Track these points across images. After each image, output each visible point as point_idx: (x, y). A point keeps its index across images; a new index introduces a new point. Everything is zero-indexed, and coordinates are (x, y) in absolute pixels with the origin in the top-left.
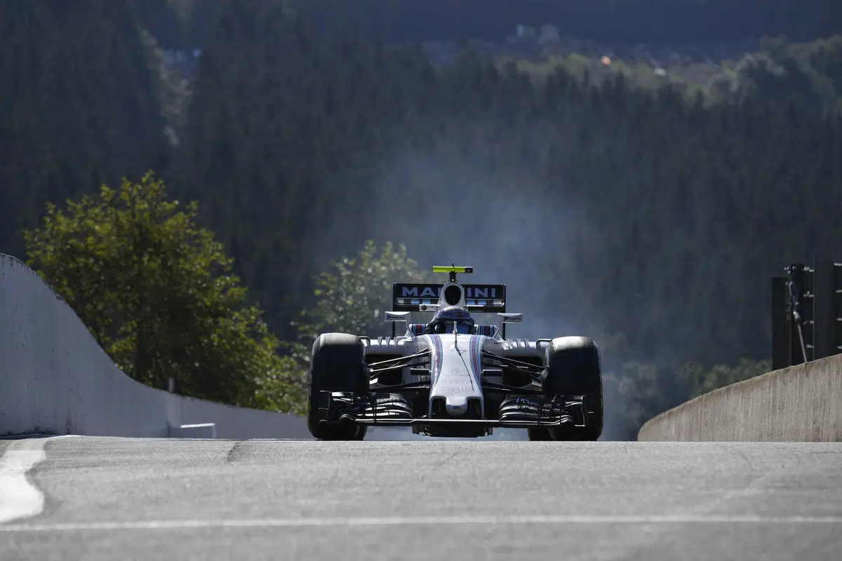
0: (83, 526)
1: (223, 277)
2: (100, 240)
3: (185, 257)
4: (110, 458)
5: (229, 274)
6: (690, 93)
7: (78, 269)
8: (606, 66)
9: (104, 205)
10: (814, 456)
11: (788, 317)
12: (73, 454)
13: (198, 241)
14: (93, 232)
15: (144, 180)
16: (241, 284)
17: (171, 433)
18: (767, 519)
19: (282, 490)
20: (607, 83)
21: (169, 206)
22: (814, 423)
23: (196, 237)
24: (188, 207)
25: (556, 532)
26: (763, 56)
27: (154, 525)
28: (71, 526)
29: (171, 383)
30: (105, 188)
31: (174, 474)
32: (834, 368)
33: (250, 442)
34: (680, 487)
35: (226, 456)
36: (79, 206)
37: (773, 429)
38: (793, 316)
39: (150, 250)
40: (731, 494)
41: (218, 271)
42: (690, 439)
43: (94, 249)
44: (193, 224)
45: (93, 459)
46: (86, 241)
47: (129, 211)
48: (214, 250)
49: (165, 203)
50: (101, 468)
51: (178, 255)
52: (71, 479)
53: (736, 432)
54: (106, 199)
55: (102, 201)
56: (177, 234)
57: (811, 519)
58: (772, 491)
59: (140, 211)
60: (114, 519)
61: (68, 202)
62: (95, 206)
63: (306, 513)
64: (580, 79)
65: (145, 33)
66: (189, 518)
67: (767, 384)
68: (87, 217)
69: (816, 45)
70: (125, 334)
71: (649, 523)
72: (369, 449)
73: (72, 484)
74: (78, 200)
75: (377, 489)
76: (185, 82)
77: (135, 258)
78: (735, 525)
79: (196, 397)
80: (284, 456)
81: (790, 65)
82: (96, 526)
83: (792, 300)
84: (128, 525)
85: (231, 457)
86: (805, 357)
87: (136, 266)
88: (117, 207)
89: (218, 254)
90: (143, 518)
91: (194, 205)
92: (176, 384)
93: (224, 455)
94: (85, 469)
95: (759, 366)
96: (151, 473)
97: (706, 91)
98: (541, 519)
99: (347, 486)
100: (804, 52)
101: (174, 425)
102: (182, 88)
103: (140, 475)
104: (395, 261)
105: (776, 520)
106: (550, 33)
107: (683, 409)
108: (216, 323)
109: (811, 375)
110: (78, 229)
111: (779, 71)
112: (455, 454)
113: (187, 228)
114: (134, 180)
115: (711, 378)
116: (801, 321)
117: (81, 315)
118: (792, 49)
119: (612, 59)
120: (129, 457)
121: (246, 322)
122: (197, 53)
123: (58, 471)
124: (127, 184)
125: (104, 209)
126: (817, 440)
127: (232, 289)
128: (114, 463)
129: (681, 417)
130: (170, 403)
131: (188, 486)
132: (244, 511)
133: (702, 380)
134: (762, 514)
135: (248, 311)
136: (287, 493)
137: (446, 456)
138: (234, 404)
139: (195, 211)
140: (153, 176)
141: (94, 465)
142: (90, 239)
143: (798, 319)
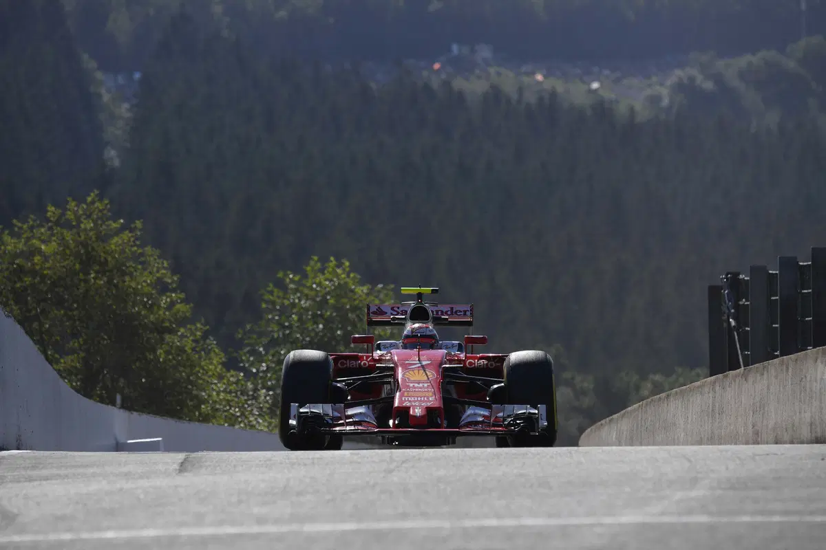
0: (40, 538)
1: (168, 294)
2: (46, 258)
3: (131, 274)
4: (63, 472)
5: (174, 290)
6: (622, 109)
7: (25, 289)
8: (539, 83)
9: (50, 224)
10: (757, 458)
11: (725, 325)
12: (25, 468)
13: (142, 259)
14: (40, 252)
15: (89, 199)
16: (185, 301)
17: (119, 447)
18: (714, 519)
19: (234, 499)
20: (541, 99)
21: (114, 225)
22: (753, 427)
23: (142, 255)
24: (133, 226)
25: (510, 535)
26: (694, 72)
27: (110, 535)
28: (27, 538)
29: (119, 398)
30: (51, 208)
31: (128, 485)
32: (773, 372)
33: (200, 454)
34: (627, 489)
35: (178, 468)
36: (25, 226)
37: (712, 433)
38: (729, 323)
39: (97, 268)
40: (679, 495)
41: (163, 288)
42: (631, 445)
43: (41, 268)
44: (138, 243)
45: (45, 472)
46: (33, 260)
47: (75, 231)
48: (160, 268)
49: (110, 222)
50: (54, 482)
51: (124, 274)
52: (24, 492)
53: (676, 437)
54: (52, 219)
55: (48, 220)
56: (123, 251)
57: (759, 519)
58: (719, 492)
59: (85, 230)
60: (69, 530)
61: (15, 221)
62: (41, 226)
63: (261, 521)
64: (515, 97)
65: (85, 57)
66: (145, 527)
67: (706, 389)
68: (33, 237)
69: (744, 61)
70: (73, 351)
71: (601, 525)
72: (318, 458)
73: (26, 497)
74: (25, 221)
75: (328, 497)
76: (126, 106)
77: (81, 276)
78: (686, 525)
79: (143, 412)
80: (235, 466)
81: (718, 79)
82: (52, 537)
83: (728, 308)
84: (85, 536)
85: (183, 467)
86: (742, 364)
87: (82, 284)
88: (62, 226)
89: (164, 271)
90: (99, 529)
91: (139, 224)
92: (123, 400)
93: (176, 466)
94: (38, 483)
95: (693, 373)
96: (104, 485)
97: (638, 107)
98: (493, 522)
99: (299, 494)
100: (733, 67)
101: (122, 440)
102: (124, 110)
103: (93, 487)
104: (337, 276)
105: (725, 520)
106: (484, 52)
107: (623, 416)
108: (163, 339)
109: (751, 379)
110: (25, 249)
111: (709, 85)
112: (403, 462)
113: (132, 246)
114: (80, 200)
115: (647, 387)
116: (737, 328)
117: (30, 333)
118: (721, 64)
119: (545, 77)
120: (81, 470)
121: (191, 338)
122: (137, 76)
123: (10, 485)
124: (72, 205)
125: (50, 229)
126: (756, 442)
127: (178, 306)
128: (67, 476)
129: (621, 423)
130: (118, 418)
131: (142, 496)
132: (199, 520)
133: (638, 388)
134: (710, 514)
135: (193, 328)
136: (240, 502)
137: (395, 464)
138: (180, 418)
139: (140, 230)
140: (97, 195)
141: (46, 479)
142: (37, 259)
143: (734, 327)
